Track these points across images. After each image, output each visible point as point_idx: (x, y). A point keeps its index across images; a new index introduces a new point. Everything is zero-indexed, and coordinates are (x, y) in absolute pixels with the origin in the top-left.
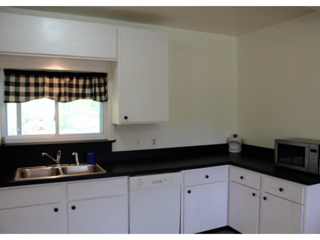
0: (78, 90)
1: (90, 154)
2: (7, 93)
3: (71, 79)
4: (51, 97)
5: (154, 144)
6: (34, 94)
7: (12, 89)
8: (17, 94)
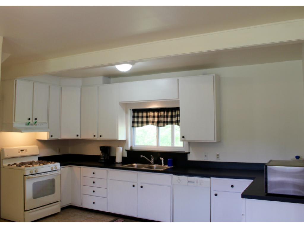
0: (168, 119)
1: (170, 159)
2: (133, 122)
3: (164, 112)
4: (153, 124)
5: (218, 158)
6: (146, 122)
7: (136, 120)
8: (138, 122)
